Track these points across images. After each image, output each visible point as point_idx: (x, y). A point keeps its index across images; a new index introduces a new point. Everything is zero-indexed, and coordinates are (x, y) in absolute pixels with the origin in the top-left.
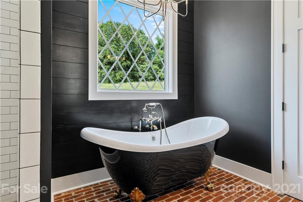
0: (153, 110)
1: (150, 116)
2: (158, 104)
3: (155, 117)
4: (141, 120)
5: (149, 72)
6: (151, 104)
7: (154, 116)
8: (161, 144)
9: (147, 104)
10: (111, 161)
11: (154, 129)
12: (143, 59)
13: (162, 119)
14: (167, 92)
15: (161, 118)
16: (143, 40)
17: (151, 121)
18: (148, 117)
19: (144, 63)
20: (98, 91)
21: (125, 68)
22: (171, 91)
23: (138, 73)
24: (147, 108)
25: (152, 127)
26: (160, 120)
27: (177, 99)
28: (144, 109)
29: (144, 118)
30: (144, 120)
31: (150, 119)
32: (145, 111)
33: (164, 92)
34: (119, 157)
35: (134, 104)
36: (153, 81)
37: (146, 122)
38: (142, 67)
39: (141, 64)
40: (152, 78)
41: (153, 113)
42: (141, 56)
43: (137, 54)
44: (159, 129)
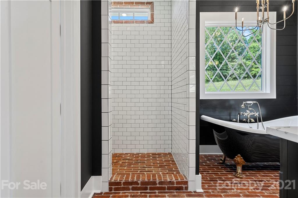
0: (250, 107)
1: (247, 111)
2: (255, 102)
3: (252, 113)
4: (239, 114)
5: (240, 70)
6: (248, 102)
7: (251, 111)
8: (258, 129)
9: (245, 102)
10: (221, 138)
11: (252, 121)
12: (233, 56)
13: (259, 115)
14: (264, 92)
15: (258, 113)
16: (234, 35)
17: (248, 115)
18: (246, 112)
19: (234, 60)
20: (206, 93)
21: (212, 67)
22: (268, 91)
23: (227, 72)
24: (244, 105)
25: (249, 119)
26: (257, 114)
27: (276, 98)
28: (243, 106)
29: (242, 113)
30: (242, 114)
31: (248, 114)
32: (243, 107)
33: (261, 92)
34: (227, 136)
35: (232, 103)
36: (247, 78)
37: (244, 116)
38: (233, 65)
39: (231, 62)
40: (245, 75)
41: (250, 109)
42: (231, 53)
43: (226, 51)
44: (256, 122)
